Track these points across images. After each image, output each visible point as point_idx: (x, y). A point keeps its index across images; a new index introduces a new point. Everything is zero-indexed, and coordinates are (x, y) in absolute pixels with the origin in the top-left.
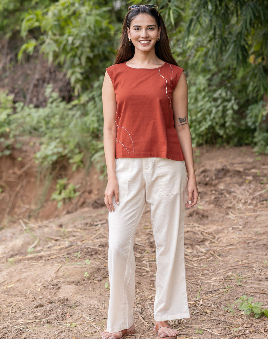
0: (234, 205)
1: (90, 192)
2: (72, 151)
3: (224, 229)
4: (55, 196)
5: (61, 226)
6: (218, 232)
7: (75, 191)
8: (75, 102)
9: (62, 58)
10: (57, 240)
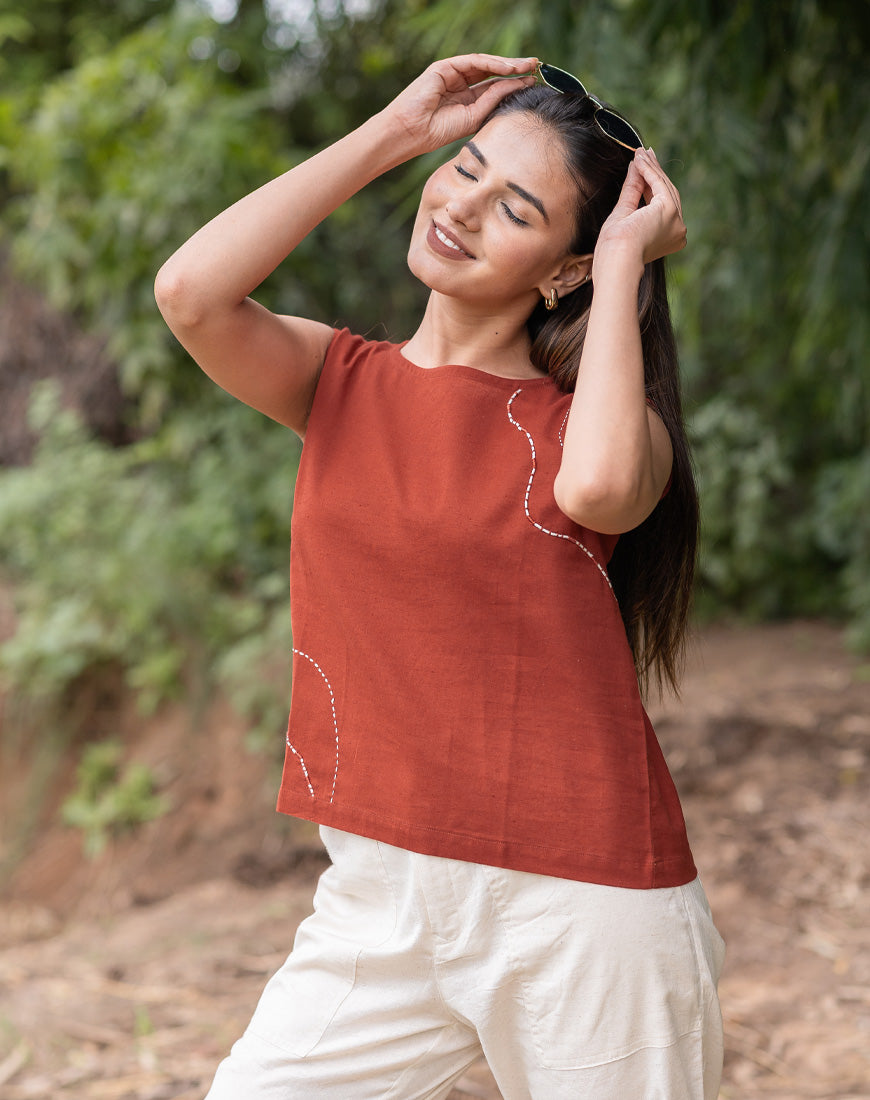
0: (822, 890)
1: (210, 795)
2: (138, 641)
3: (796, 1002)
4: (77, 810)
5: (116, 975)
6: (777, 1016)
7: (153, 790)
8: (144, 451)
9: (94, 287)
10: (102, 1046)
